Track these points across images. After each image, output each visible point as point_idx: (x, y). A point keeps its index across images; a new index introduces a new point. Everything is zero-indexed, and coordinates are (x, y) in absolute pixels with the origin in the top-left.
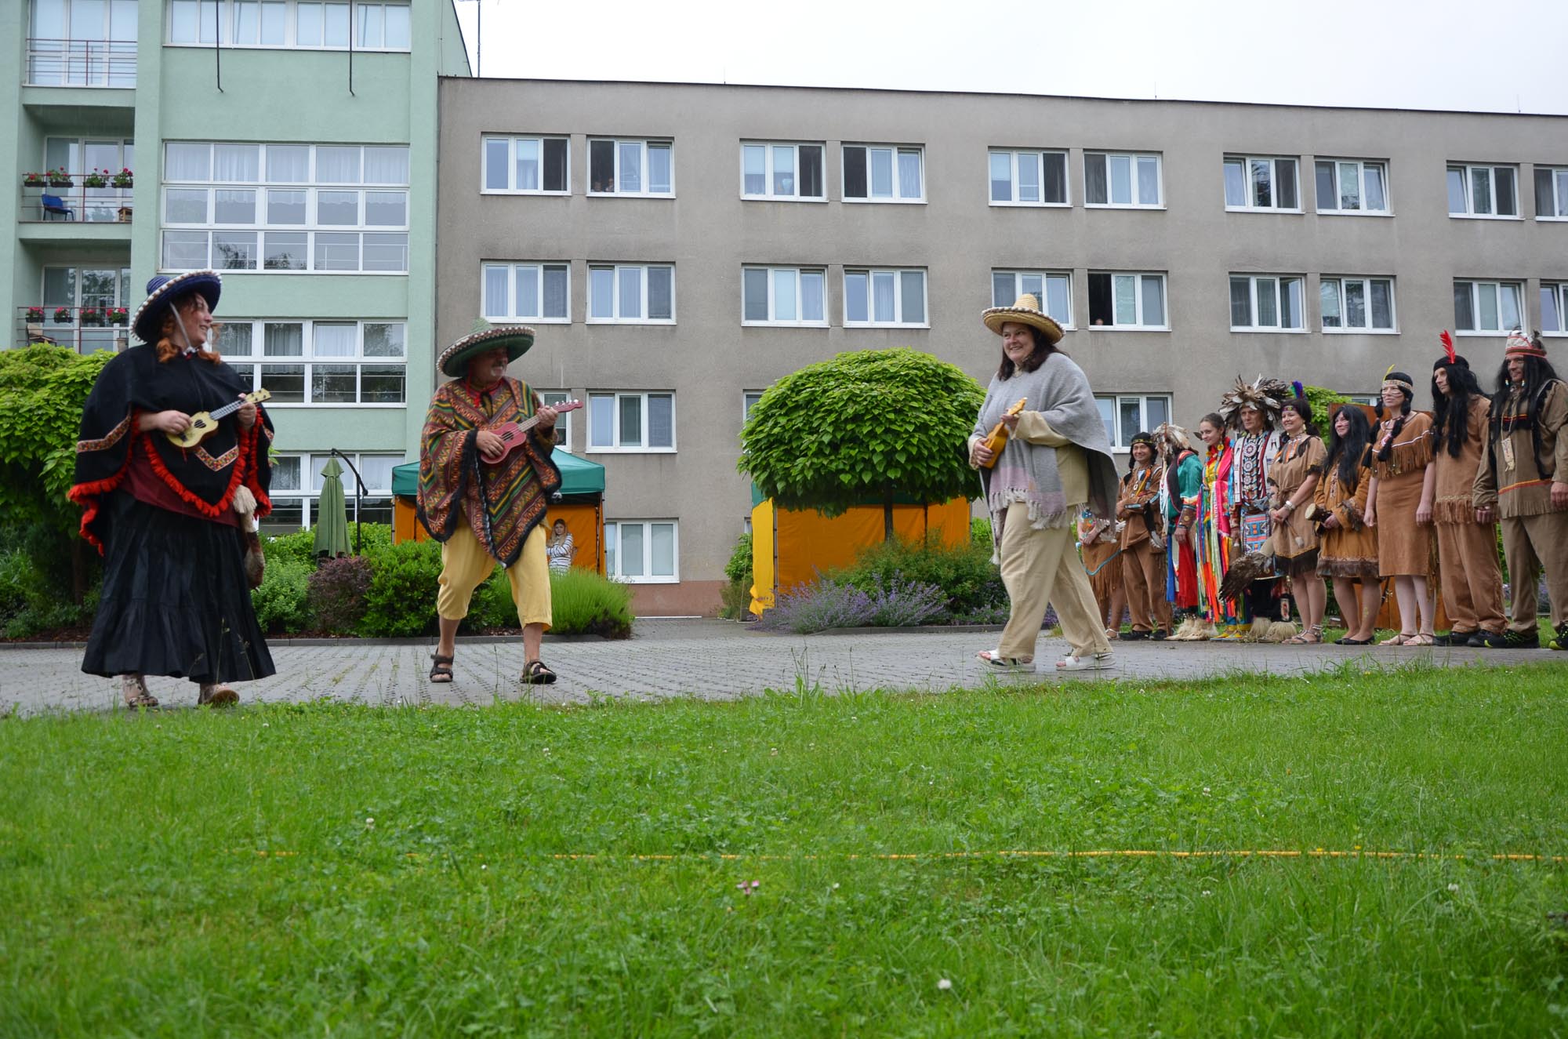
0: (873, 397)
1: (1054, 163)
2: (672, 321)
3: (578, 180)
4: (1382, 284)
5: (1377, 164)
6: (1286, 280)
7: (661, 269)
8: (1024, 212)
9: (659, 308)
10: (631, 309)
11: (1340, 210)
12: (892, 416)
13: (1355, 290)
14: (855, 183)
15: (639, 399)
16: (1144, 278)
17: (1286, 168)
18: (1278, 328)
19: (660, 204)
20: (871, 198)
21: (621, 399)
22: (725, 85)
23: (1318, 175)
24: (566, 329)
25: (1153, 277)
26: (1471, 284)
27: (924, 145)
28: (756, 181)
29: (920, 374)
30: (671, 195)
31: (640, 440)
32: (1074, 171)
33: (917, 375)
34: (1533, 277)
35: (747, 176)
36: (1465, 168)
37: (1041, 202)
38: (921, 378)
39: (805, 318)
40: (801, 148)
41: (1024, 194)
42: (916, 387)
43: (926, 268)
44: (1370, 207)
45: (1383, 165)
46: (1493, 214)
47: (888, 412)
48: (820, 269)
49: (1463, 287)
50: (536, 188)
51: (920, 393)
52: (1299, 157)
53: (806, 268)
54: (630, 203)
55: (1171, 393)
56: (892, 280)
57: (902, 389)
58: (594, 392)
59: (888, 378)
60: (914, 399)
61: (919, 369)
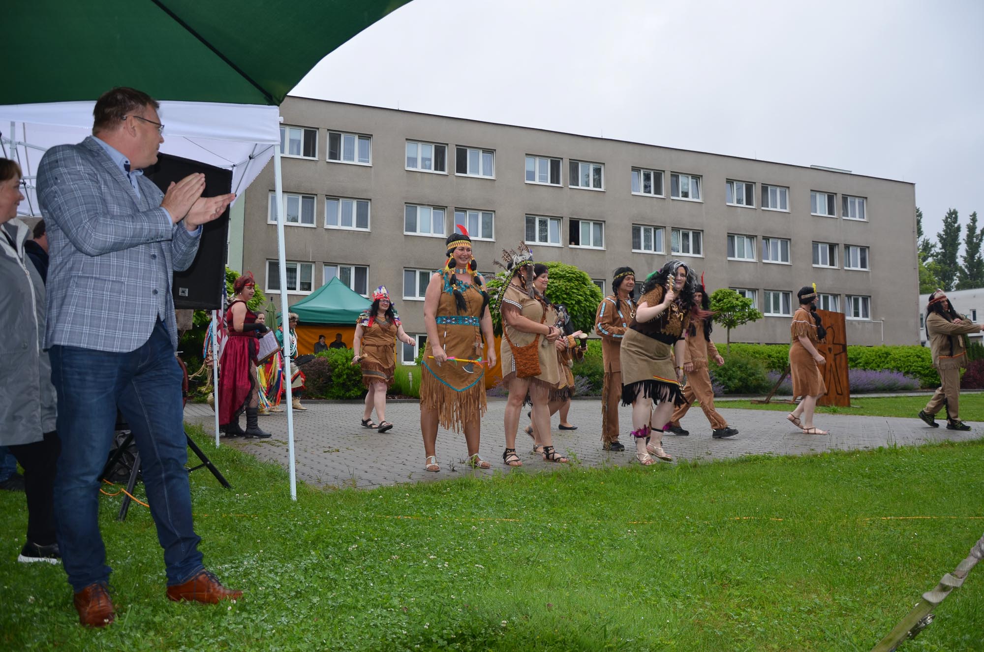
0: (555, 286)
1: (555, 165)
2: (368, 230)
3: (322, 152)
4: (697, 234)
5: (697, 177)
6: (656, 228)
7: (363, 203)
8: (541, 187)
9: (362, 222)
10: (347, 221)
11: (681, 198)
12: (565, 296)
13: (686, 236)
14: (462, 167)
15: (350, 269)
16: (594, 223)
17: (658, 175)
18: (652, 252)
19: (364, 169)
20: (469, 174)
21: (341, 268)
22: (398, 111)
23: (671, 180)
24: (313, 230)
25: (599, 224)
26: (734, 236)
27: (495, 150)
28: (413, 161)
29: (575, 276)
30: (370, 164)
32: (564, 169)
33: (573, 277)
34: (760, 235)
35: (408, 158)
36: (733, 183)
37: (549, 184)
39: (435, 232)
40: (436, 147)
41: (541, 178)
42: (573, 282)
43: (494, 211)
44: (693, 197)
45: (699, 178)
46: (744, 205)
48: (443, 208)
49: (731, 237)
50: (299, 154)
51: (575, 285)
52: (664, 171)
53: (437, 207)
54: (349, 166)
55: (605, 280)
56: (477, 217)
57: (567, 283)
58: (327, 264)
59: (560, 277)
60: (573, 288)
61: (574, 274)
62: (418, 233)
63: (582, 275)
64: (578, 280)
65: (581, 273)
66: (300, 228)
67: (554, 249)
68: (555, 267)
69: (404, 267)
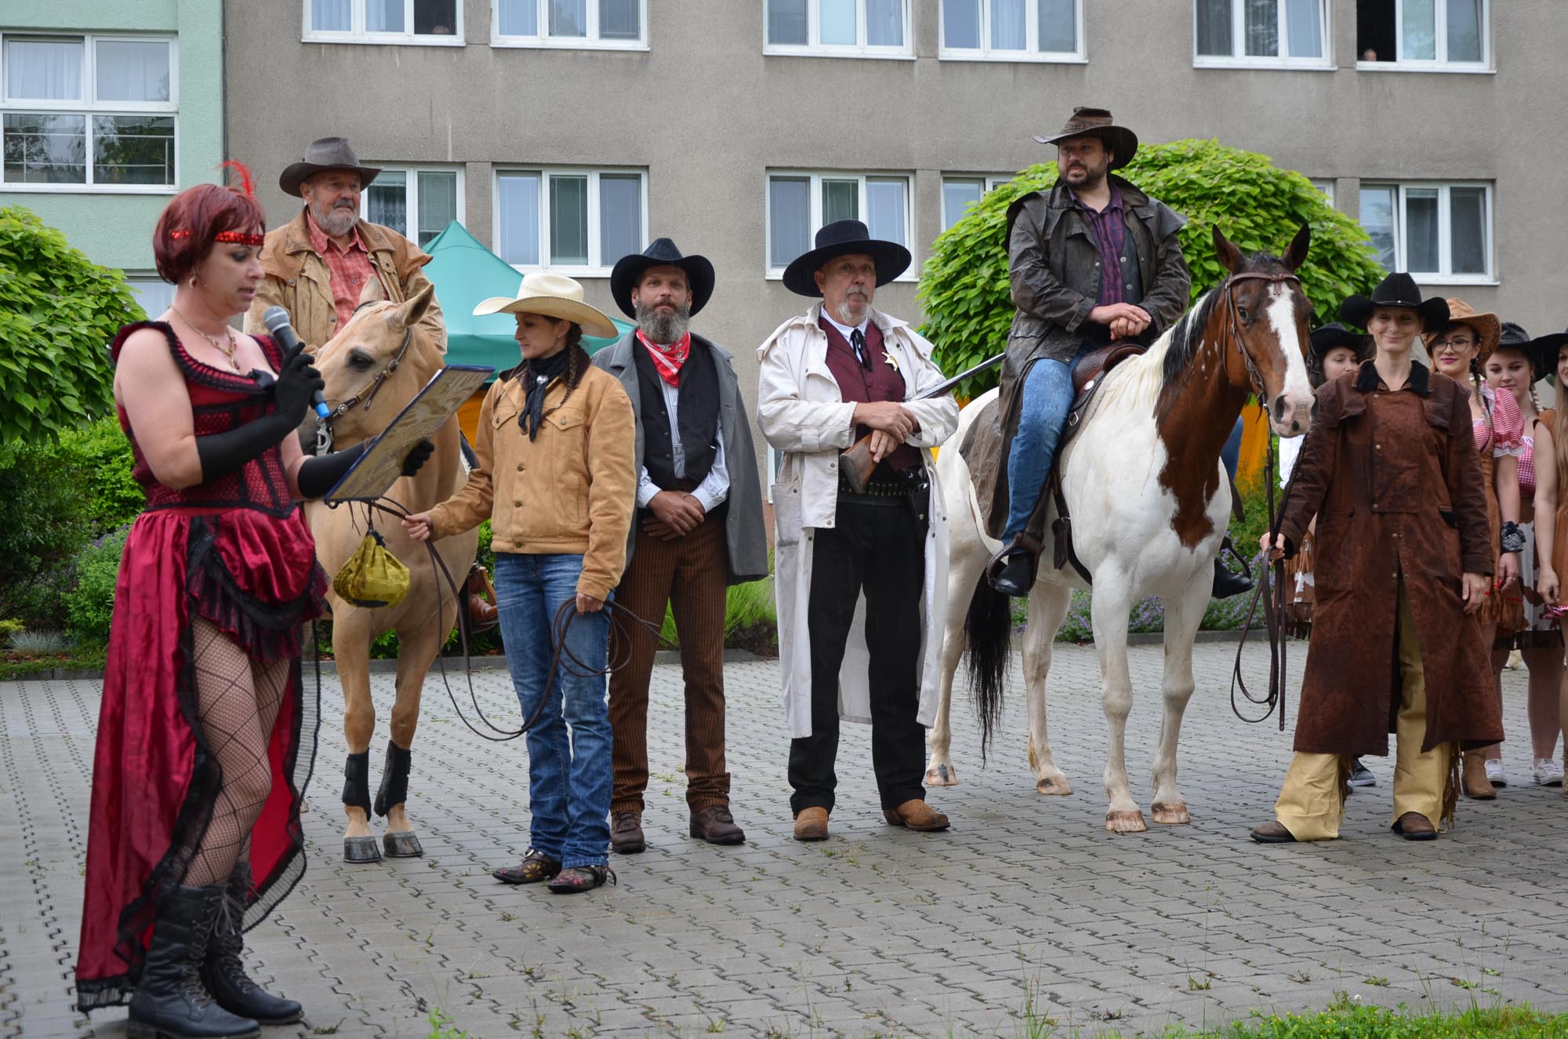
2: (641, 44)
9: (619, 19)
15: (584, 182)
21: (552, 181)
24: (455, 56)
29: (1255, 191)
31: (585, 254)
33: (1249, 195)
38: (1255, 198)
39: (872, 40)
42: (1248, 216)
47: (1206, 259)
51: (1257, 226)
55: (1493, 182)
57: (1226, 219)
58: (504, 168)
59: (1199, 198)
60: (1248, 237)
61: (1252, 182)
62: (814, 47)
63: (1285, 186)
64: (1267, 207)
65: (1281, 178)
66: (409, 51)
67: (1300, 78)
68: (1189, 160)
69: (768, 168)
